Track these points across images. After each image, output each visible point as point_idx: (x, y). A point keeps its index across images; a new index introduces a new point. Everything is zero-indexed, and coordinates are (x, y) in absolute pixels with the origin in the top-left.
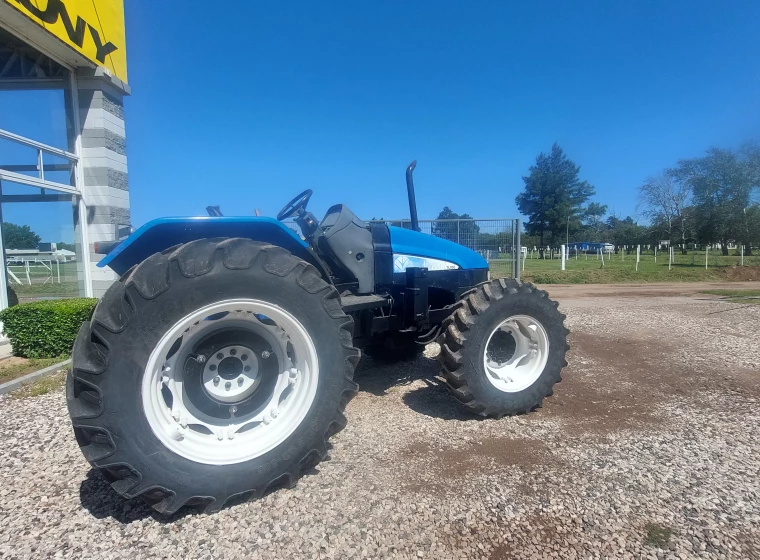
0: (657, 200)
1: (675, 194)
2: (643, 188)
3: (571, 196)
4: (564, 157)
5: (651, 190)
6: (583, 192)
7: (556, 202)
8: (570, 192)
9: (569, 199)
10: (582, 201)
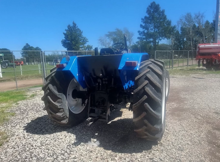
0: (103, 44)
1: (108, 42)
2: (99, 40)
3: (81, 42)
4: (77, 27)
5: (101, 41)
6: (85, 41)
7: (76, 43)
8: (81, 40)
9: (80, 43)
10: (85, 44)
